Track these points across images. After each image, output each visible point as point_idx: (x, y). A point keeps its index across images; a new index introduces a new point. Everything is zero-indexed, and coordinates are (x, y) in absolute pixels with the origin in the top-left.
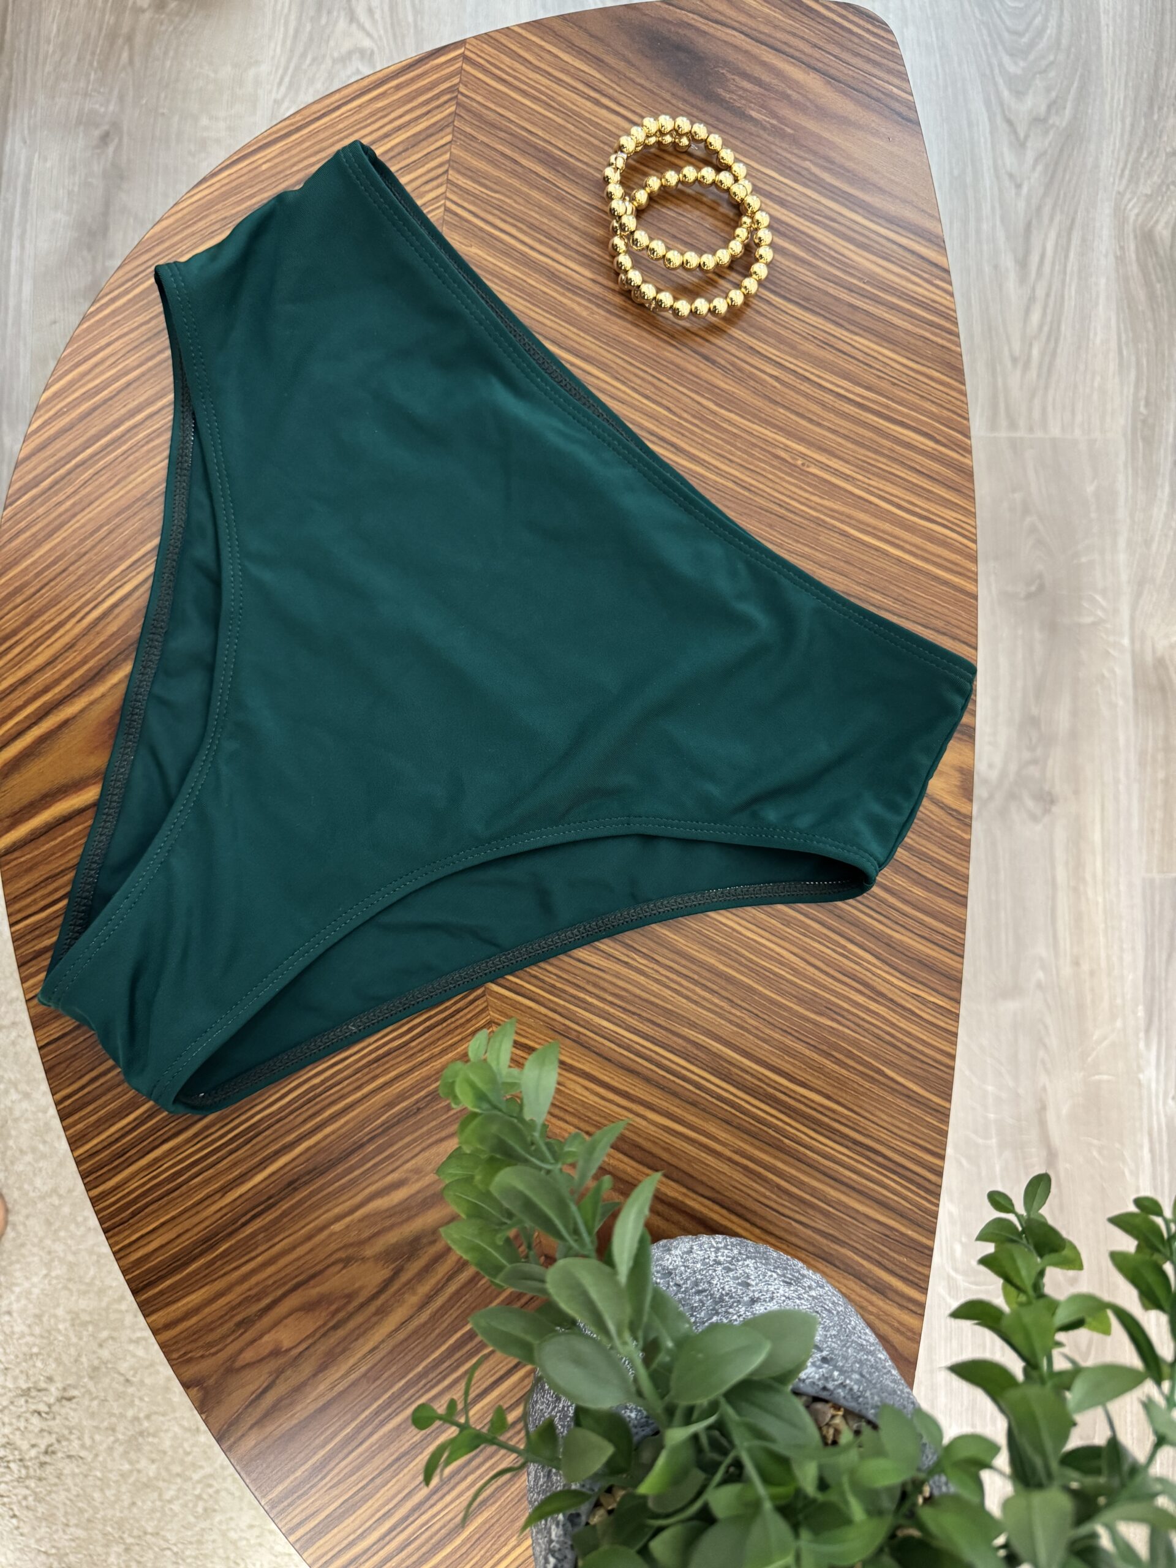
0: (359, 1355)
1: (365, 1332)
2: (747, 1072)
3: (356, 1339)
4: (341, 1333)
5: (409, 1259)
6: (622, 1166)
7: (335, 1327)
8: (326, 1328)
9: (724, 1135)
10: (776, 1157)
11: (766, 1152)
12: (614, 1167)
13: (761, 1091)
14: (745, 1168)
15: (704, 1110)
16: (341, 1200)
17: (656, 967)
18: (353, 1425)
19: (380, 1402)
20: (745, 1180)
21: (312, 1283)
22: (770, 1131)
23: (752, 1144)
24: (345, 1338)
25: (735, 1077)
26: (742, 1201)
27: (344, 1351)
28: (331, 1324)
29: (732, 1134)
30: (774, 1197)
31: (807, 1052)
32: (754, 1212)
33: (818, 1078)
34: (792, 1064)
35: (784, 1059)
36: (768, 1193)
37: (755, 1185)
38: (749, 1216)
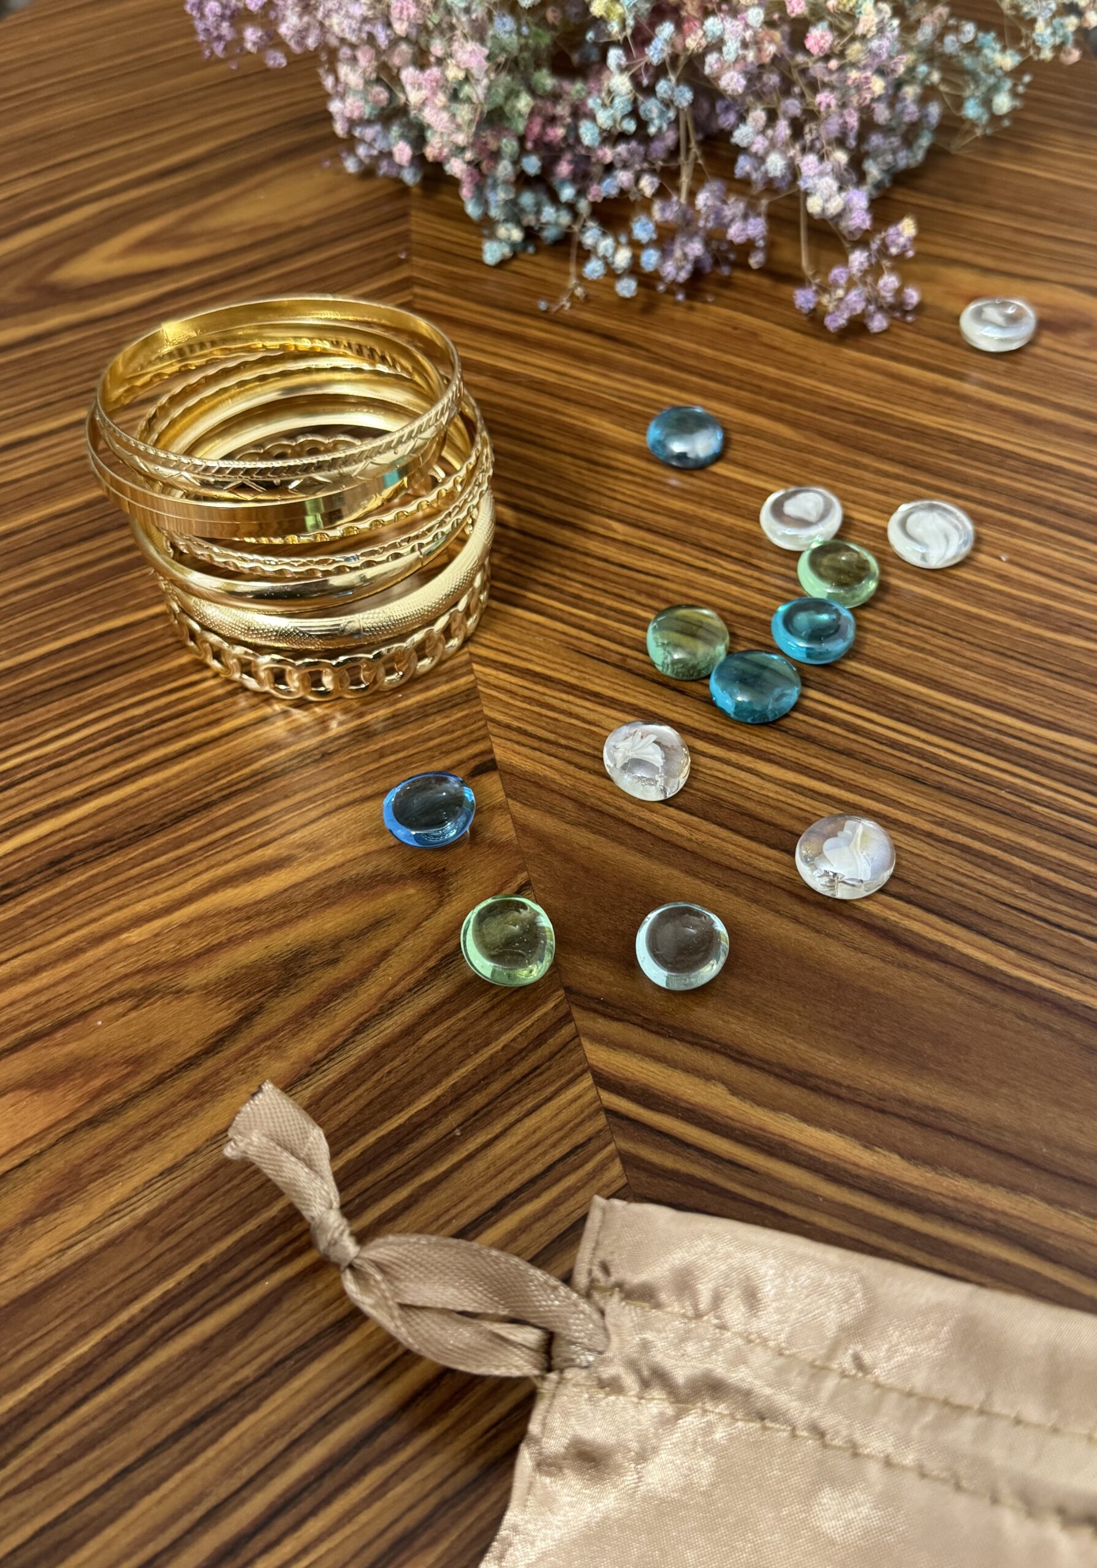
0: (137, 1181)
1: (157, 1134)
2: (942, 709)
3: (135, 1149)
4: (104, 1133)
5: (276, 993)
6: (716, 843)
7: (92, 1123)
8: (71, 1125)
9: (913, 799)
10: (1022, 833)
11: (998, 824)
12: (701, 844)
13: (974, 736)
14: (965, 849)
15: (867, 762)
16: (151, 890)
18: (97, 1337)
19: (169, 1284)
20: (968, 868)
21: (59, 1035)
22: (1003, 793)
23: (970, 813)
24: (109, 1146)
25: (920, 716)
26: (969, 902)
27: (103, 1172)
28: (84, 1117)
29: (928, 797)
30: (1033, 895)
31: (1050, 682)
32: (999, 922)
33: (1079, 717)
34: (1026, 698)
35: (1006, 692)
36: (1018, 889)
37: (989, 876)
38: (986, 927)
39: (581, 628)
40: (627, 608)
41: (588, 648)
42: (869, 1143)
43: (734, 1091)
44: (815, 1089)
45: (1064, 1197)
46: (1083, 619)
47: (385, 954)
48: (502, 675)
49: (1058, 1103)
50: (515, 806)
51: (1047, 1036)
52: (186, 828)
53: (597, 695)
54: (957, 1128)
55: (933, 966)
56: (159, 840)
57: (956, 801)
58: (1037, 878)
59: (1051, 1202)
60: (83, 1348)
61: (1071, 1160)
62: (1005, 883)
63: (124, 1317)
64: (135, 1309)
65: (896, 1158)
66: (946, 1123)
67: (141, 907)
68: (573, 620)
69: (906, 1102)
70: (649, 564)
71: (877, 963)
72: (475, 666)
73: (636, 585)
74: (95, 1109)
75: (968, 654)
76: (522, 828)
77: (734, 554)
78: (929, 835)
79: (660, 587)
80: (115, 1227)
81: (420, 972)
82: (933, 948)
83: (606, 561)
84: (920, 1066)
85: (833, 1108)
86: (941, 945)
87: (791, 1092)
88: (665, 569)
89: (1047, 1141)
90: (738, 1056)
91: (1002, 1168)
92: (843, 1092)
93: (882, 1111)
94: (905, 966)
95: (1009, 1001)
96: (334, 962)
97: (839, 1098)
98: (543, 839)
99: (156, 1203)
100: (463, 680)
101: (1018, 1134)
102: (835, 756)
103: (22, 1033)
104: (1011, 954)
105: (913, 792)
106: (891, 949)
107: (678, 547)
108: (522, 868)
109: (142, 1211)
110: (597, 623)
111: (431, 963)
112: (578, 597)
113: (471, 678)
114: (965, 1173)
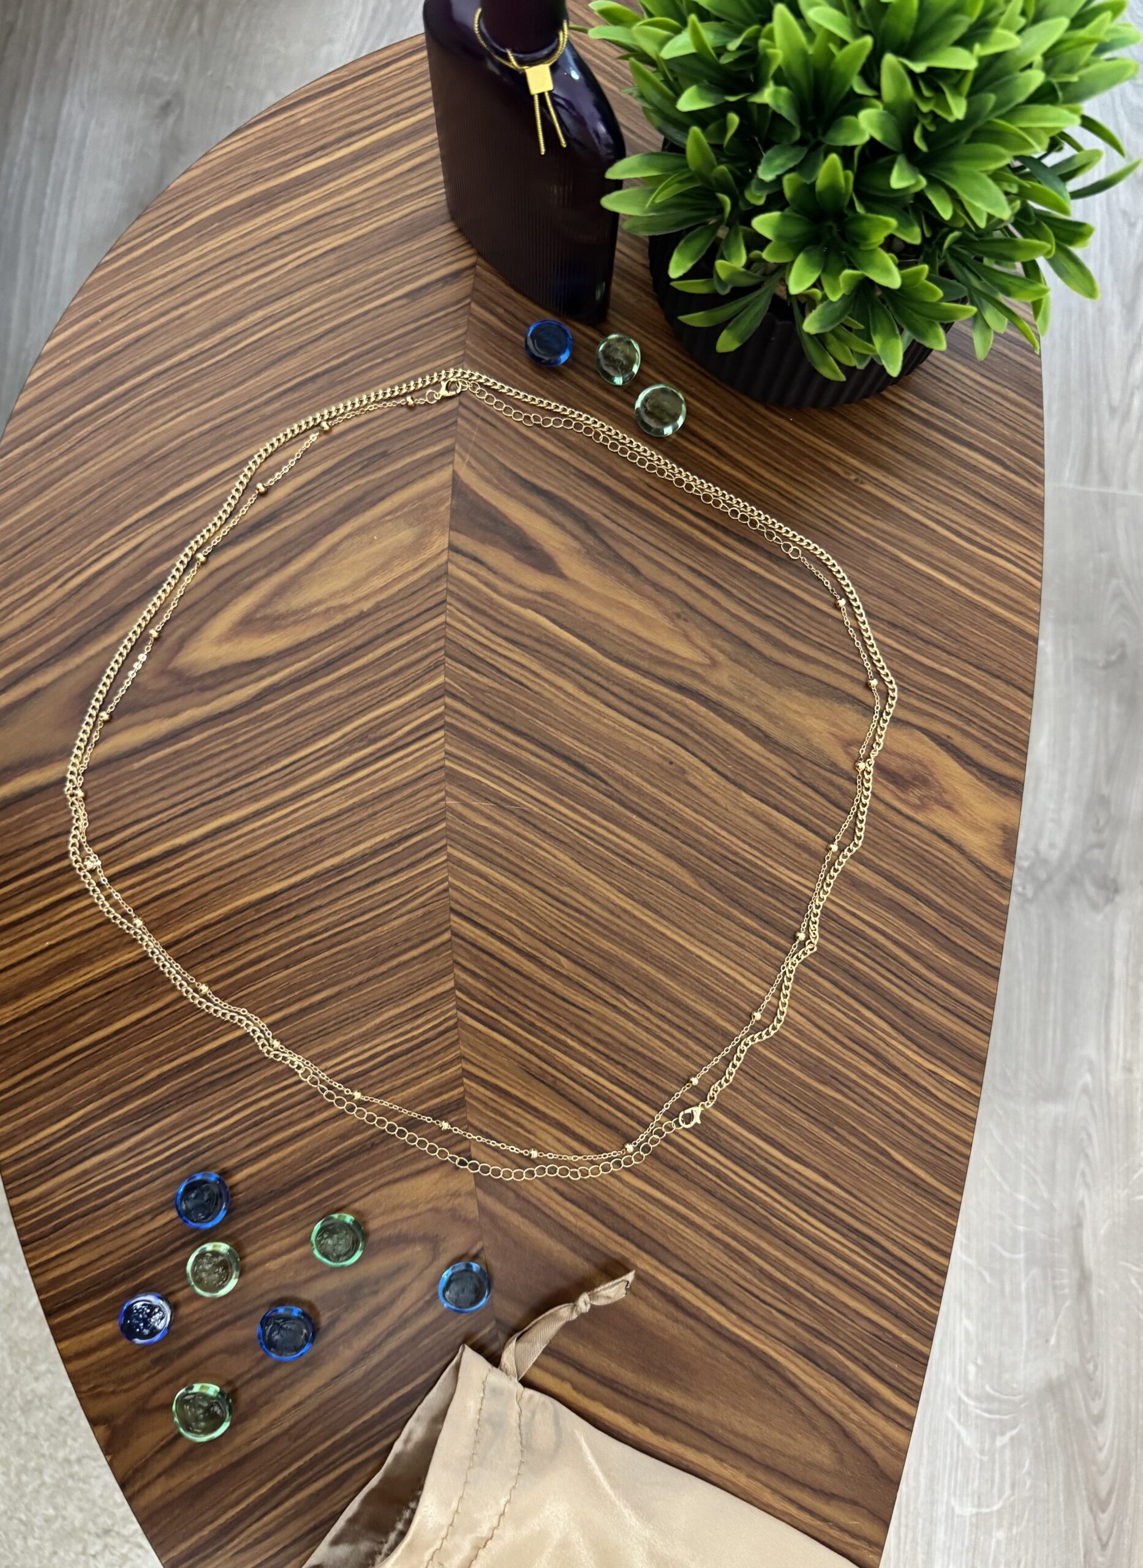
0: (283, 1410)
1: (292, 1384)
2: (737, 1139)
3: (281, 1392)
4: (266, 1383)
5: (346, 1309)
6: (589, 1229)
7: (260, 1376)
8: (250, 1376)
9: (706, 1207)
10: (760, 1237)
11: (750, 1230)
12: (581, 1230)
13: (750, 1162)
14: (727, 1246)
15: (685, 1177)
16: (279, 1236)
17: (647, 1014)
18: (270, 1486)
19: (300, 1463)
20: (725, 1259)
21: (239, 1324)
23: (736, 1220)
24: (270, 1388)
25: (723, 1144)
26: (720, 1282)
27: (266, 1403)
28: (255, 1371)
29: (715, 1206)
30: (755, 1281)
31: (806, 1124)
32: (732, 1296)
33: (815, 1153)
34: (788, 1136)
35: (779, 1129)
36: (749, 1276)
37: (735, 1265)
38: (726, 1299)
39: (531, 1052)
40: (562, 1037)
41: (534, 1070)
42: (636, 1420)
43: (575, 1387)
44: (615, 1390)
45: (723, 1456)
46: (840, 1073)
47: (403, 1290)
48: (482, 1089)
49: (734, 1407)
50: (480, 1194)
51: (738, 1367)
52: (298, 1193)
53: (535, 1109)
54: (681, 1416)
55: (691, 1322)
56: (282, 1202)
57: (729, 1211)
58: (762, 1270)
59: (716, 1458)
60: (263, 1490)
61: (731, 1437)
62: (742, 1271)
63: (280, 1477)
64: (286, 1473)
65: (648, 1430)
66: (676, 1414)
67: (275, 1247)
68: (529, 1045)
69: (659, 1401)
70: (580, 999)
71: (663, 1318)
72: (465, 1080)
73: (570, 1017)
74: (260, 1368)
75: (763, 1096)
76: (482, 1209)
77: (635, 994)
78: (710, 1234)
79: (585, 1020)
80: (274, 1432)
81: (421, 1303)
82: (694, 1310)
83: (554, 993)
84: (671, 1380)
85: (621, 1400)
86: (698, 1309)
87: (605, 1391)
88: (590, 1004)
89: (723, 1427)
90: (580, 1367)
91: (696, 1438)
92: (630, 1393)
93: (646, 1404)
94: (676, 1321)
95: (725, 1346)
96: (376, 1293)
97: (626, 1395)
98: (493, 1218)
99: (292, 1422)
100: (456, 1092)
101: (709, 1421)
102: (668, 1170)
103: (220, 1321)
104: (734, 1317)
105: (706, 1201)
106: (672, 1309)
107: (601, 984)
108: (480, 1239)
109: (286, 1425)
110: (542, 1048)
111: (427, 1298)
112: (532, 1024)
113: (461, 1089)
114: (678, 1440)
